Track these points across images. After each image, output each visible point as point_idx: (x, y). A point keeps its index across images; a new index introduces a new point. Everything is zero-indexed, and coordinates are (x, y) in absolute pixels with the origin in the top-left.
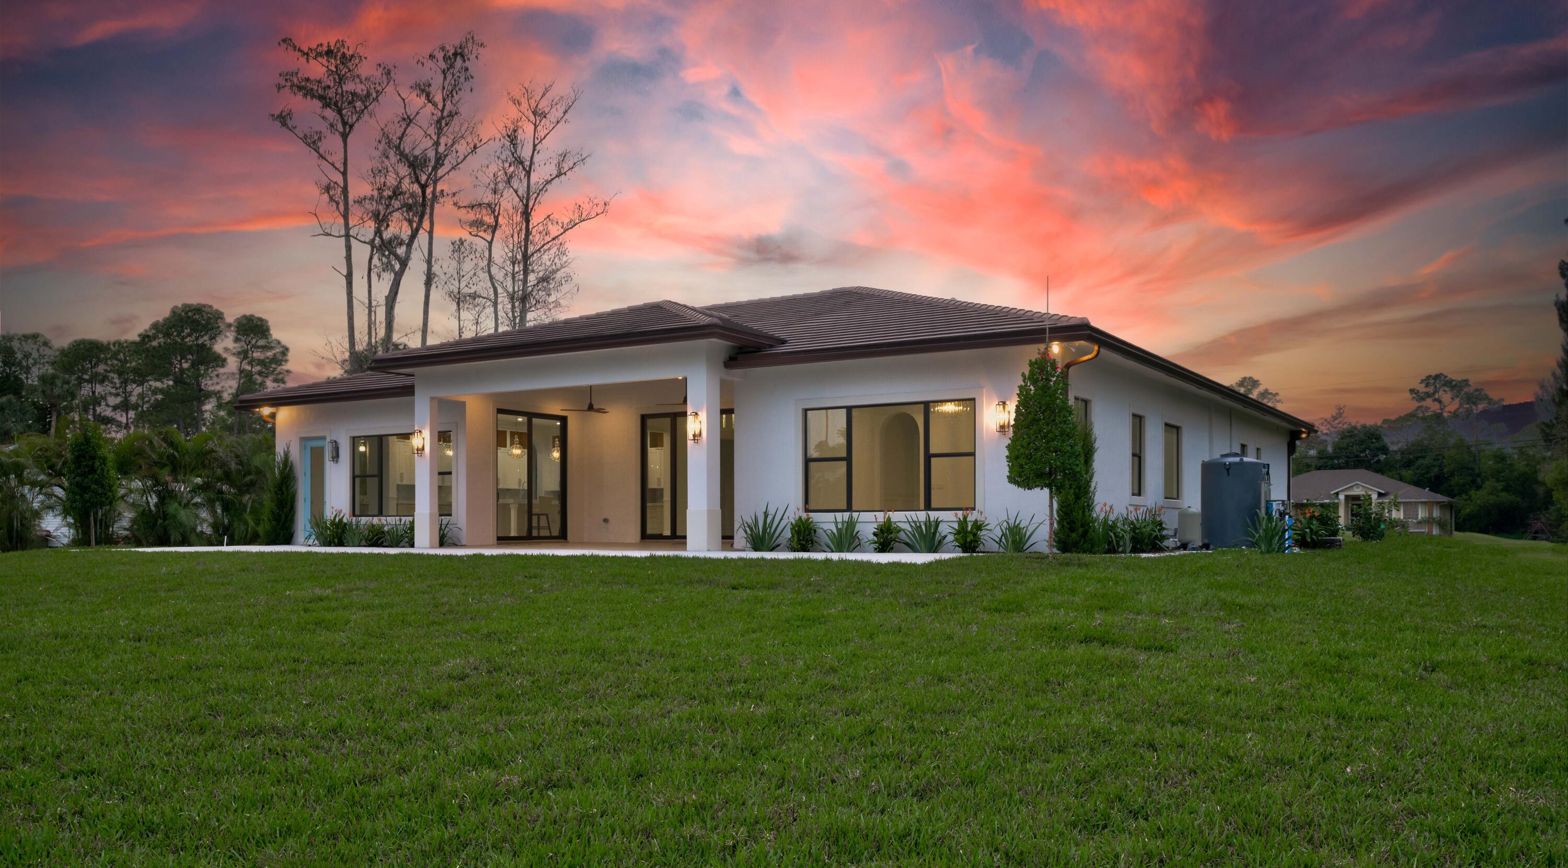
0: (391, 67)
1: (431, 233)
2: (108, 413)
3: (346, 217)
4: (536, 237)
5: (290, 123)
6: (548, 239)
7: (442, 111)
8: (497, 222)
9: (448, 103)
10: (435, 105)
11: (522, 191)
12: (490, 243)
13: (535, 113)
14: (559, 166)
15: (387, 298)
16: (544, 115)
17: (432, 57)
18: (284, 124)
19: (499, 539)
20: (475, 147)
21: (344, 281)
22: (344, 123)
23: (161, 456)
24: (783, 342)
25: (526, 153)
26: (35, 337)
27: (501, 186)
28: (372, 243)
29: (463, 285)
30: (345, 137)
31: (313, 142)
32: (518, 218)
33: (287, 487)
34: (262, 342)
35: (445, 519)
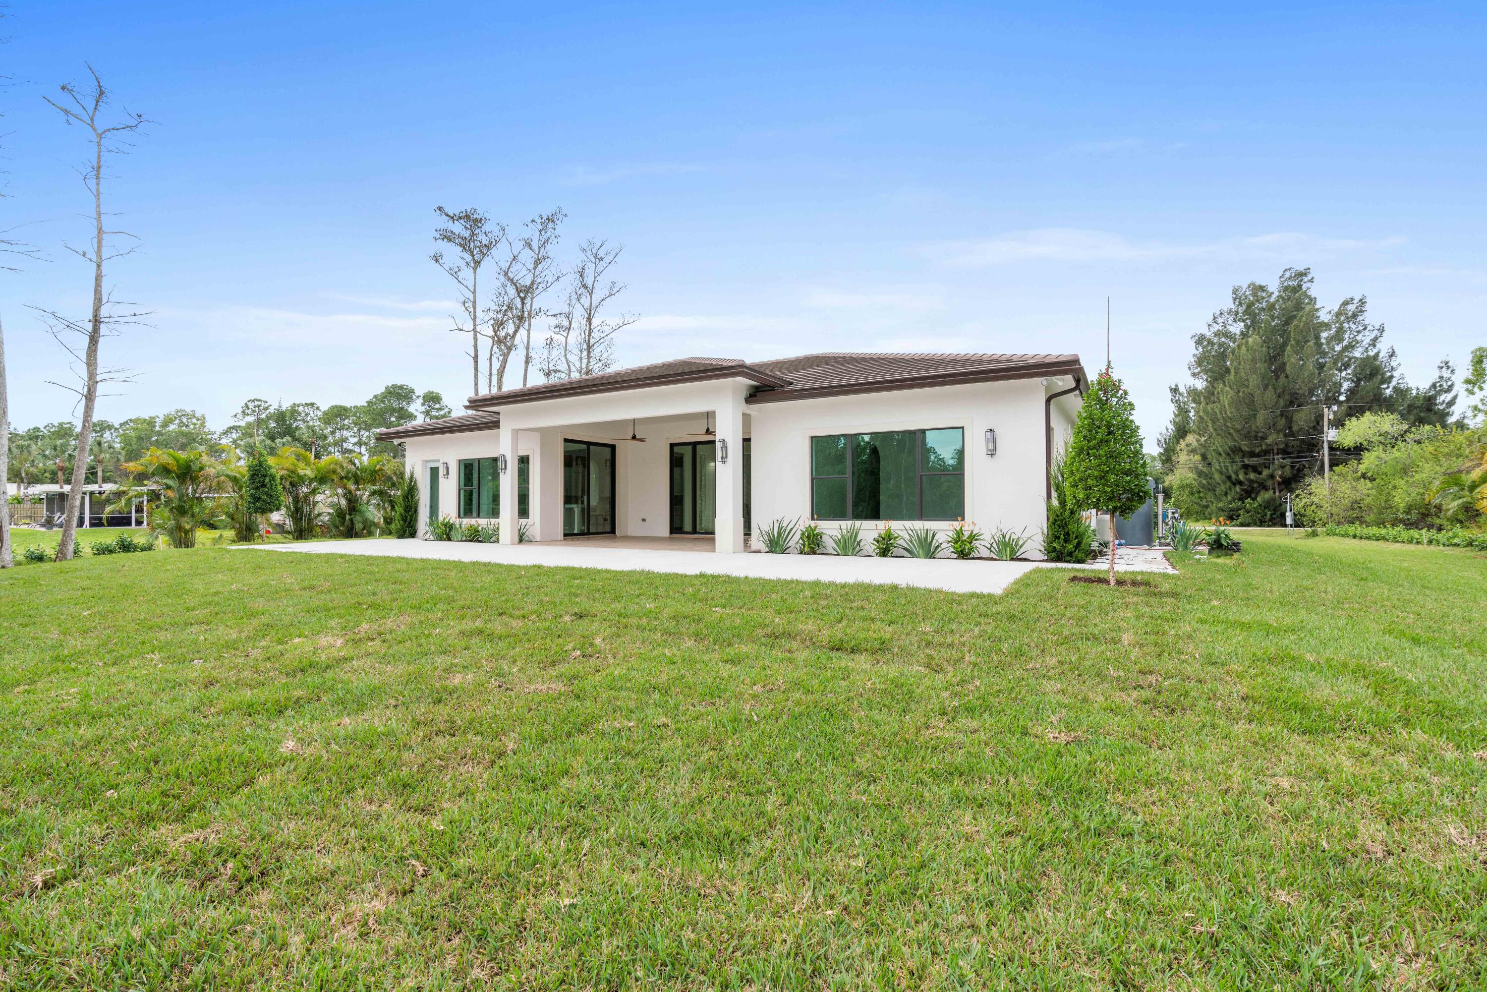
0: (505, 225)
1: (529, 331)
2: (350, 447)
3: (474, 319)
4: (596, 335)
5: (441, 261)
6: (603, 335)
7: (538, 255)
8: (570, 325)
9: (542, 249)
10: (534, 251)
11: (587, 306)
12: (566, 338)
13: (595, 257)
14: (610, 289)
15: (498, 370)
16: (601, 259)
17: (533, 221)
18: (437, 261)
19: (565, 535)
20: (558, 278)
21: (472, 361)
22: (475, 262)
23: (348, 472)
24: (791, 384)
25: (589, 281)
26: (312, 405)
27: (574, 301)
28: (493, 338)
29: (551, 366)
30: (475, 269)
31: (454, 273)
32: (584, 322)
33: (412, 496)
34: (437, 406)
35: (523, 521)
